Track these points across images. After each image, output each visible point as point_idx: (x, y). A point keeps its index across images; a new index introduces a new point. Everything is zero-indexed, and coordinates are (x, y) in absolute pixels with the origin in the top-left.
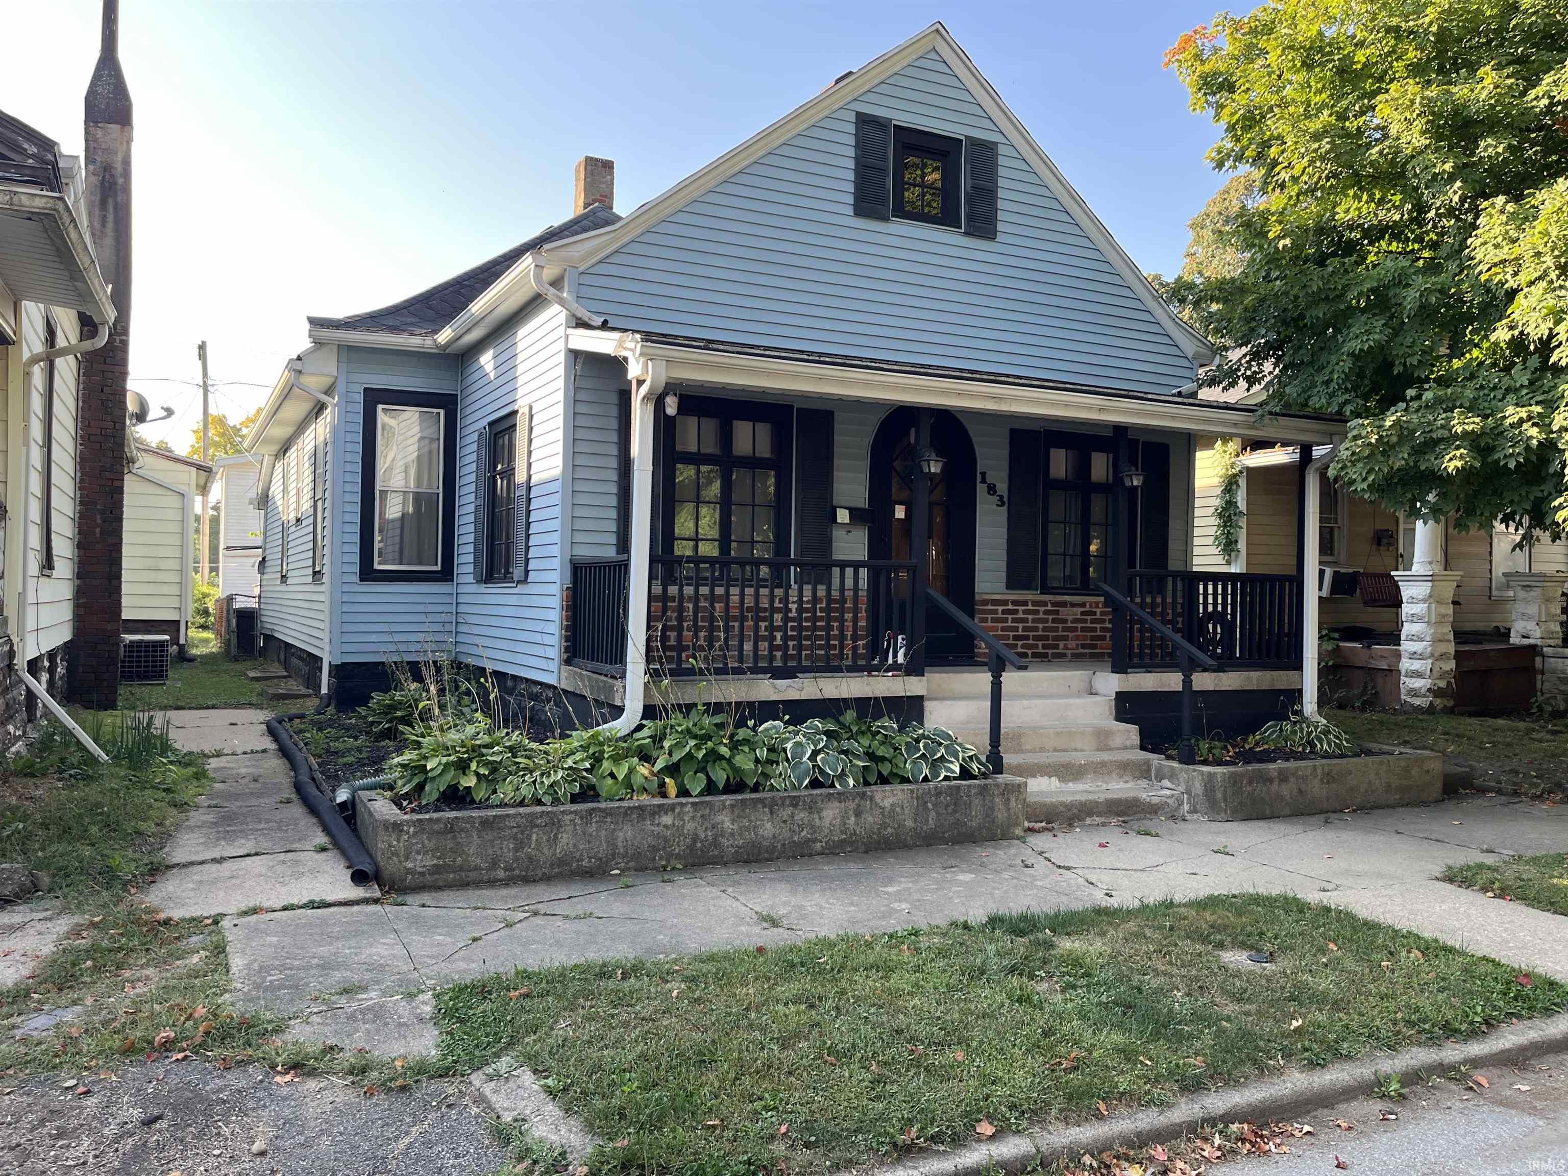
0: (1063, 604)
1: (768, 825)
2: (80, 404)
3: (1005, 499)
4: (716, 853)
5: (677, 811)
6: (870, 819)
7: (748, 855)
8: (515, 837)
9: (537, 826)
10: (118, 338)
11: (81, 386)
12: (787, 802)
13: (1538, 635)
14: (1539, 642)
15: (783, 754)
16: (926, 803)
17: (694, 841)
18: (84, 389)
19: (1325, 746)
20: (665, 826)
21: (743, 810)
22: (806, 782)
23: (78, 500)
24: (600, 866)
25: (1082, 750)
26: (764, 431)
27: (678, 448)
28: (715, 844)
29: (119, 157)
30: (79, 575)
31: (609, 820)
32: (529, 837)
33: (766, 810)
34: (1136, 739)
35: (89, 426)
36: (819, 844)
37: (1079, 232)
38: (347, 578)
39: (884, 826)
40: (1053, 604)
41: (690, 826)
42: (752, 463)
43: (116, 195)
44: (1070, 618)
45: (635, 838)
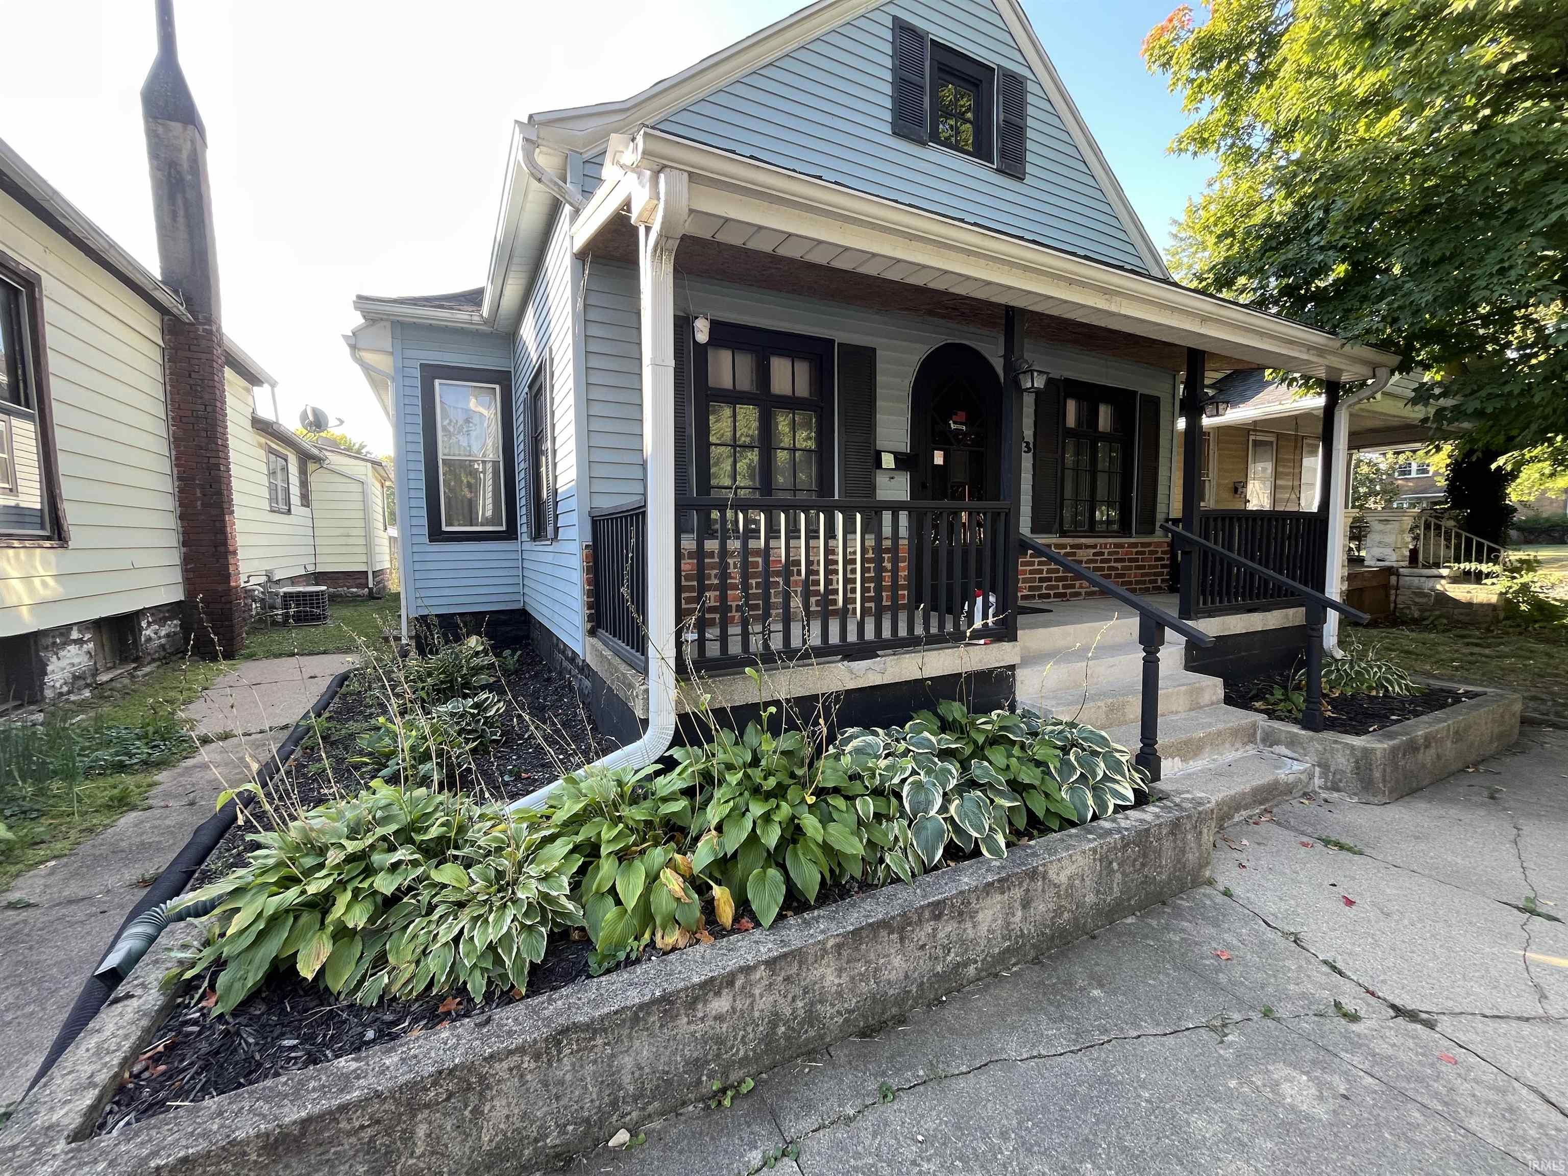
0: (1079, 547)
1: (897, 961)
2: (168, 388)
3: (1031, 446)
4: (812, 1033)
5: (739, 983)
6: (1042, 908)
7: (865, 1018)
8: (370, 1146)
9: (427, 1106)
10: (201, 328)
11: (167, 372)
12: (927, 915)
13: (1394, 558)
14: (1395, 564)
15: (894, 800)
16: (1111, 863)
17: (774, 1025)
18: (171, 374)
19: (1397, 689)
20: (719, 1018)
21: (857, 949)
22: (940, 852)
23: (175, 476)
24: (586, 1134)
25: (1177, 712)
26: (803, 370)
27: (711, 384)
28: (811, 1018)
29: (184, 155)
30: (184, 544)
31: (599, 1041)
32: (408, 1137)
33: (895, 936)
34: (1221, 693)
35: (179, 408)
36: (973, 967)
37: (1093, 183)
38: (416, 540)
39: (1059, 912)
40: (1072, 547)
41: (764, 1003)
42: (790, 403)
43: (184, 192)
44: (1085, 559)
45: (657, 1057)
